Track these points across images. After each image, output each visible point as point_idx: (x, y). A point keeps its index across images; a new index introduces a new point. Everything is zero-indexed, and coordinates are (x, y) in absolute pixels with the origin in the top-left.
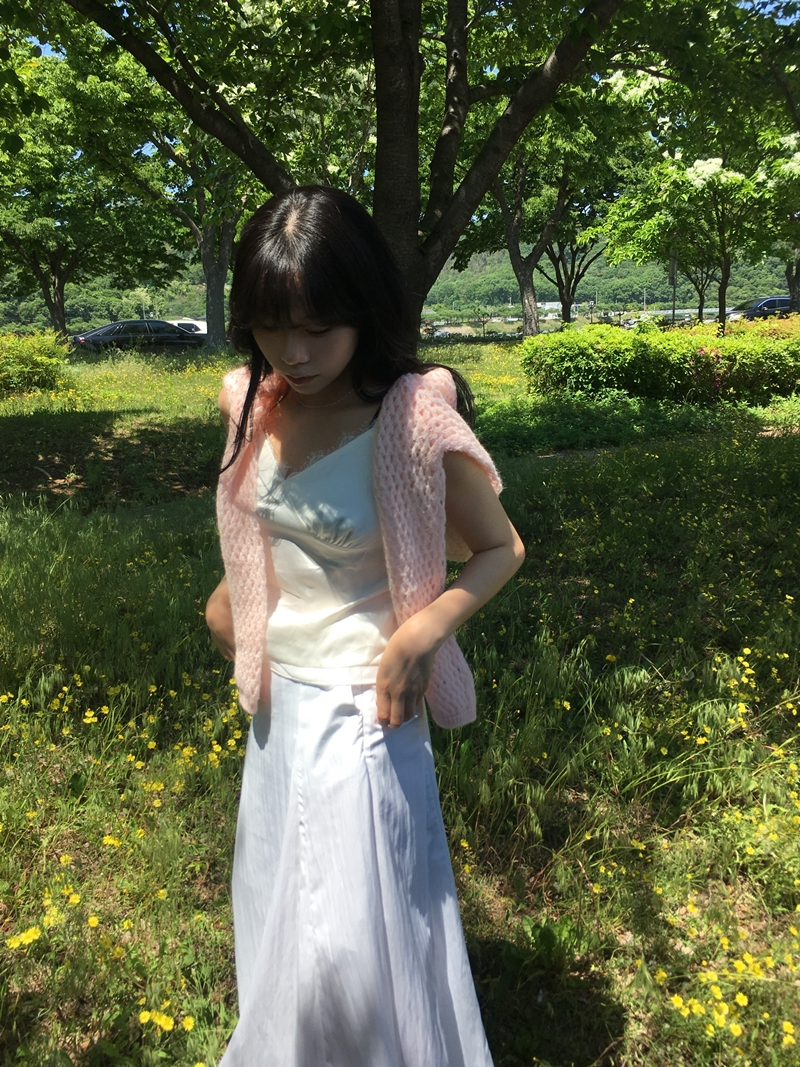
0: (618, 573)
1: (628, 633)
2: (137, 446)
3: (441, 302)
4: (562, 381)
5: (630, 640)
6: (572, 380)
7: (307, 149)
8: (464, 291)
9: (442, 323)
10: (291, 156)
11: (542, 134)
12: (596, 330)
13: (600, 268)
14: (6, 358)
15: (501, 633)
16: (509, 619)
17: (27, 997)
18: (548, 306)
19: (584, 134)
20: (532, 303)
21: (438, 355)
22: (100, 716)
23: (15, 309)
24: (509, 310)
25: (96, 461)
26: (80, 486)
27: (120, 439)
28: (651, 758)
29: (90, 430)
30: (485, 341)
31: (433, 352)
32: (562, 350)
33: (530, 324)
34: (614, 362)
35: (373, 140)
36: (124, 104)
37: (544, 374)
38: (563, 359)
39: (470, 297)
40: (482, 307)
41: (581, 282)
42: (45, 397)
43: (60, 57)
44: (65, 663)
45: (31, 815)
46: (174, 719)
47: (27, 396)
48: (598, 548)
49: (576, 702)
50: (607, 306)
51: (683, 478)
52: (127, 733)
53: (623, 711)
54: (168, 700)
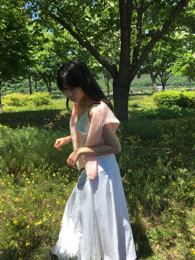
0: (176, 147)
1: (179, 161)
2: (65, 117)
3: (134, 86)
4: (163, 103)
5: (180, 163)
6: (165, 103)
7: (104, 51)
8: (139, 84)
9: (134, 91)
10: (101, 53)
11: (158, 47)
12: (171, 92)
13: (172, 78)
14: (38, 98)
15: (148, 160)
16: (150, 157)
17: (39, 237)
18: (159, 87)
19: (169, 47)
20: (156, 86)
21: (133, 98)
22: (56, 175)
23: (41, 88)
24: (150, 88)
25: (56, 120)
26: (53, 125)
27: (62, 115)
28: (186, 191)
29: (56, 113)
30: (144, 95)
31: (132, 97)
32: (163, 96)
33: (155, 90)
34: (175, 99)
35: (119, 49)
36: (65, 43)
37: (158, 102)
38: (163, 98)
39: (141, 85)
40: (144, 87)
41: (167, 81)
42: (46, 106)
43: (52, 33)
44: (49, 163)
45: (41, 195)
46: (72, 176)
47: (43, 106)
48: (172, 141)
49: (167, 177)
50: (173, 87)
51: (193, 125)
52: (62, 178)
53: (179, 179)
54: (71, 172)
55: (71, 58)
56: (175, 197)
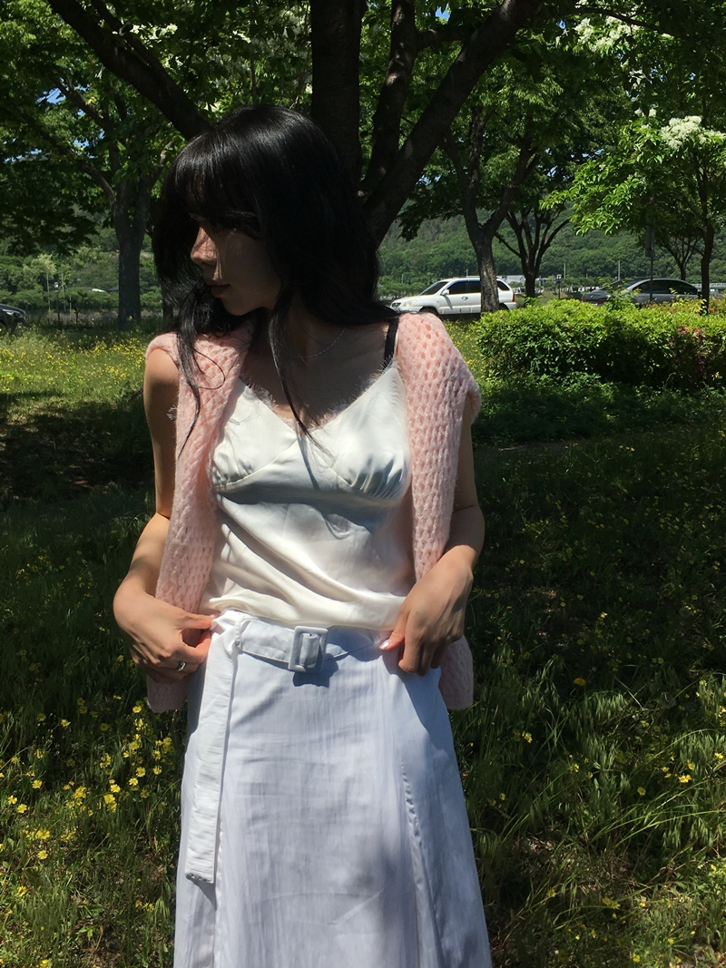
0: (588, 583)
1: (599, 652)
2: (33, 434)
3: (388, 274)
4: (525, 363)
5: (602, 661)
6: (536, 362)
7: (235, 99)
8: (414, 262)
10: (217, 107)
12: (563, 306)
18: (510, 279)
19: (551, 87)
27: (14, 426)
28: (627, 799)
32: (525, 328)
33: (489, 300)
34: (584, 342)
35: (309, 90)
36: (29, 46)
37: (504, 355)
38: (525, 339)
41: (547, 252)
46: (66, 754)
48: (566, 554)
49: (539, 733)
50: (576, 280)
51: (663, 474)
53: (594, 743)
54: (59, 732)
56: (576, 829)
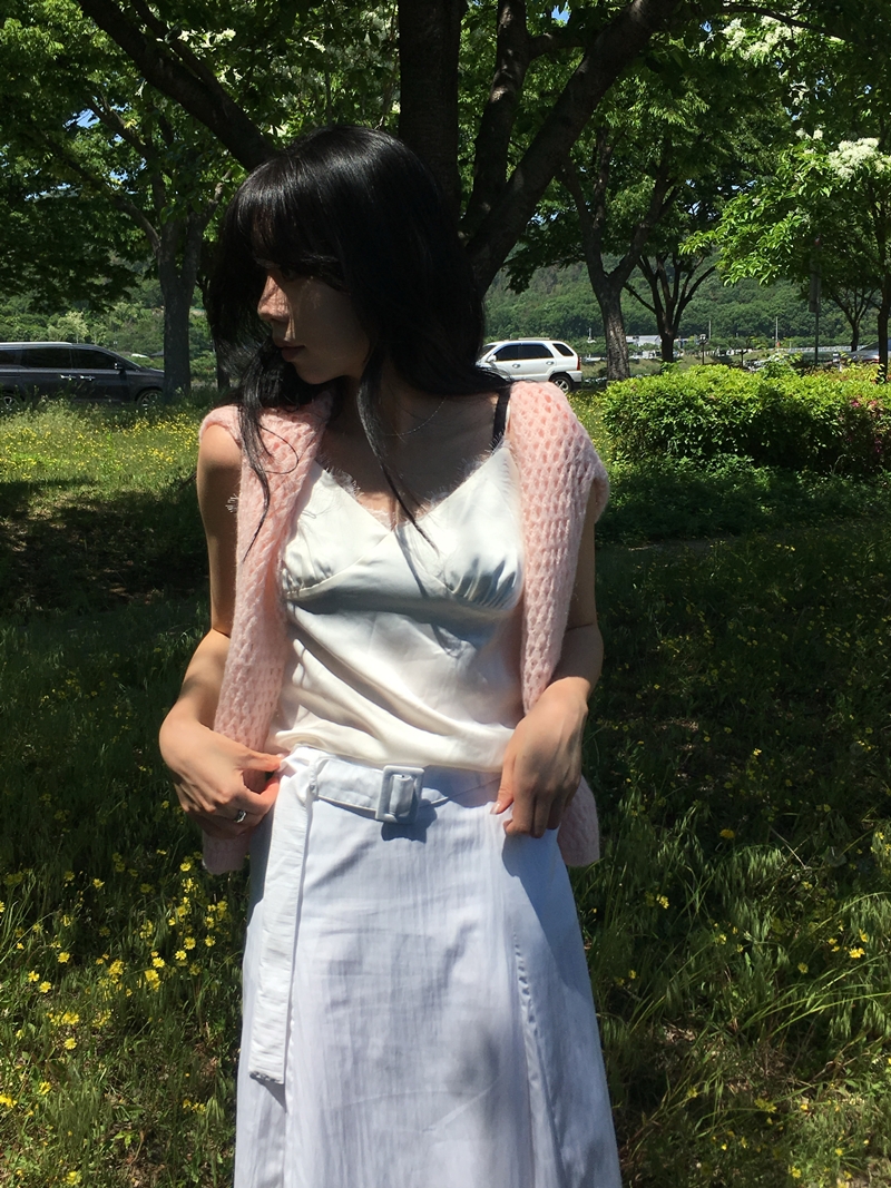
0: (737, 713)
1: (751, 798)
2: (60, 531)
4: (661, 443)
5: (754, 808)
6: (674, 442)
7: (307, 120)
10: (284, 130)
11: (633, 103)
12: (708, 373)
18: (643, 340)
19: (693, 103)
20: (620, 336)
24: (588, 345)
27: (37, 522)
28: (785, 978)
32: (661, 400)
33: (617, 365)
34: (734, 417)
35: (396, 108)
36: (55, 57)
37: (635, 433)
38: (662, 413)
41: (688, 307)
46: (99, 921)
48: (710, 677)
49: (676, 897)
50: (723, 341)
52: (30, 941)
53: (744, 910)
54: (91, 893)
55: (94, 150)
56: (722, 1015)
